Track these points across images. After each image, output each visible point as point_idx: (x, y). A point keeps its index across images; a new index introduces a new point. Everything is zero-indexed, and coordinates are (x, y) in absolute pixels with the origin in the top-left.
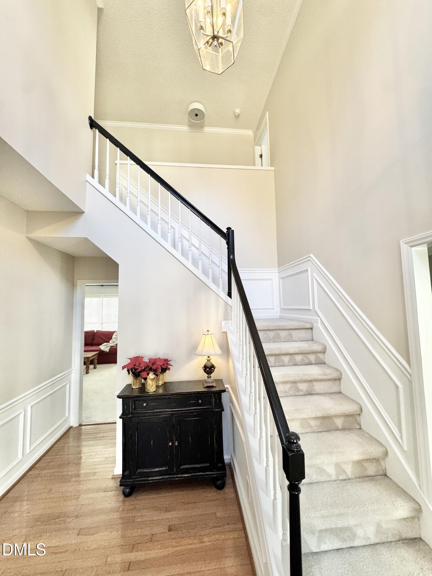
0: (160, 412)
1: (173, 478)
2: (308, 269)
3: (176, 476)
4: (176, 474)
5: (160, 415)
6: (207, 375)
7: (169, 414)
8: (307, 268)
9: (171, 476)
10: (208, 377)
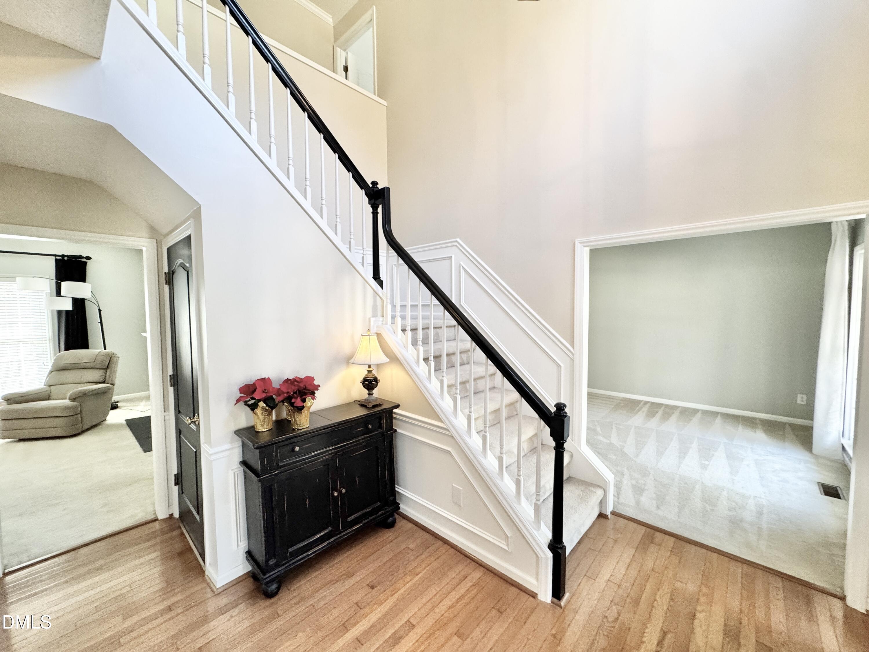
0: (318, 454)
1: (341, 537)
2: (451, 257)
3: (344, 533)
4: (344, 531)
5: (320, 458)
6: (367, 392)
7: (330, 454)
8: (451, 255)
9: (338, 536)
10: (369, 394)
